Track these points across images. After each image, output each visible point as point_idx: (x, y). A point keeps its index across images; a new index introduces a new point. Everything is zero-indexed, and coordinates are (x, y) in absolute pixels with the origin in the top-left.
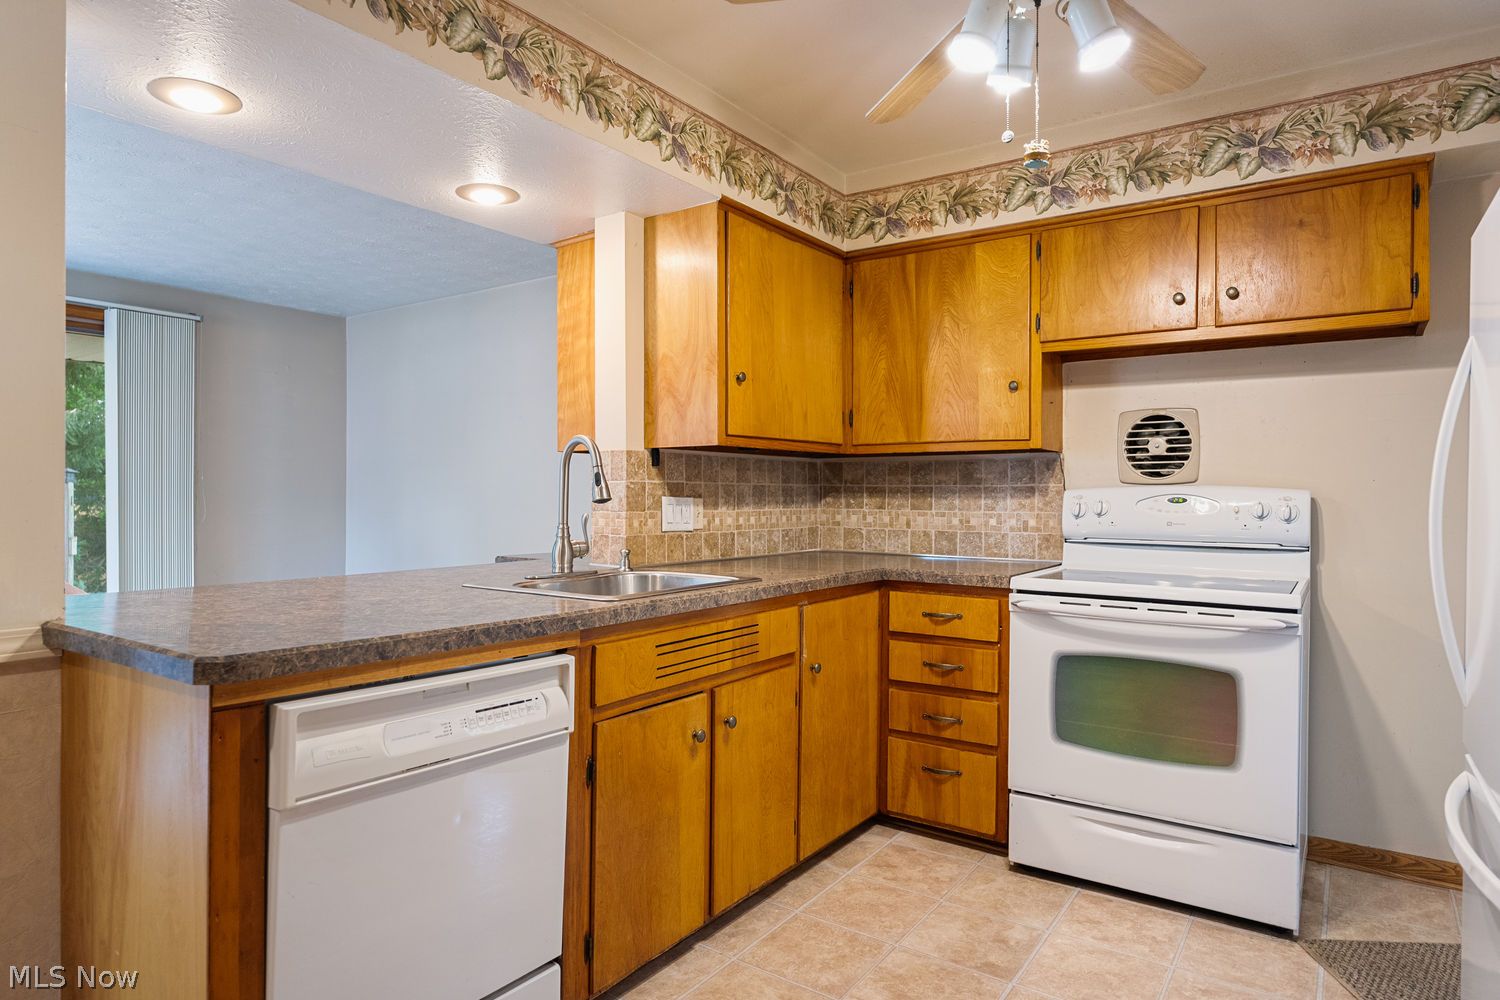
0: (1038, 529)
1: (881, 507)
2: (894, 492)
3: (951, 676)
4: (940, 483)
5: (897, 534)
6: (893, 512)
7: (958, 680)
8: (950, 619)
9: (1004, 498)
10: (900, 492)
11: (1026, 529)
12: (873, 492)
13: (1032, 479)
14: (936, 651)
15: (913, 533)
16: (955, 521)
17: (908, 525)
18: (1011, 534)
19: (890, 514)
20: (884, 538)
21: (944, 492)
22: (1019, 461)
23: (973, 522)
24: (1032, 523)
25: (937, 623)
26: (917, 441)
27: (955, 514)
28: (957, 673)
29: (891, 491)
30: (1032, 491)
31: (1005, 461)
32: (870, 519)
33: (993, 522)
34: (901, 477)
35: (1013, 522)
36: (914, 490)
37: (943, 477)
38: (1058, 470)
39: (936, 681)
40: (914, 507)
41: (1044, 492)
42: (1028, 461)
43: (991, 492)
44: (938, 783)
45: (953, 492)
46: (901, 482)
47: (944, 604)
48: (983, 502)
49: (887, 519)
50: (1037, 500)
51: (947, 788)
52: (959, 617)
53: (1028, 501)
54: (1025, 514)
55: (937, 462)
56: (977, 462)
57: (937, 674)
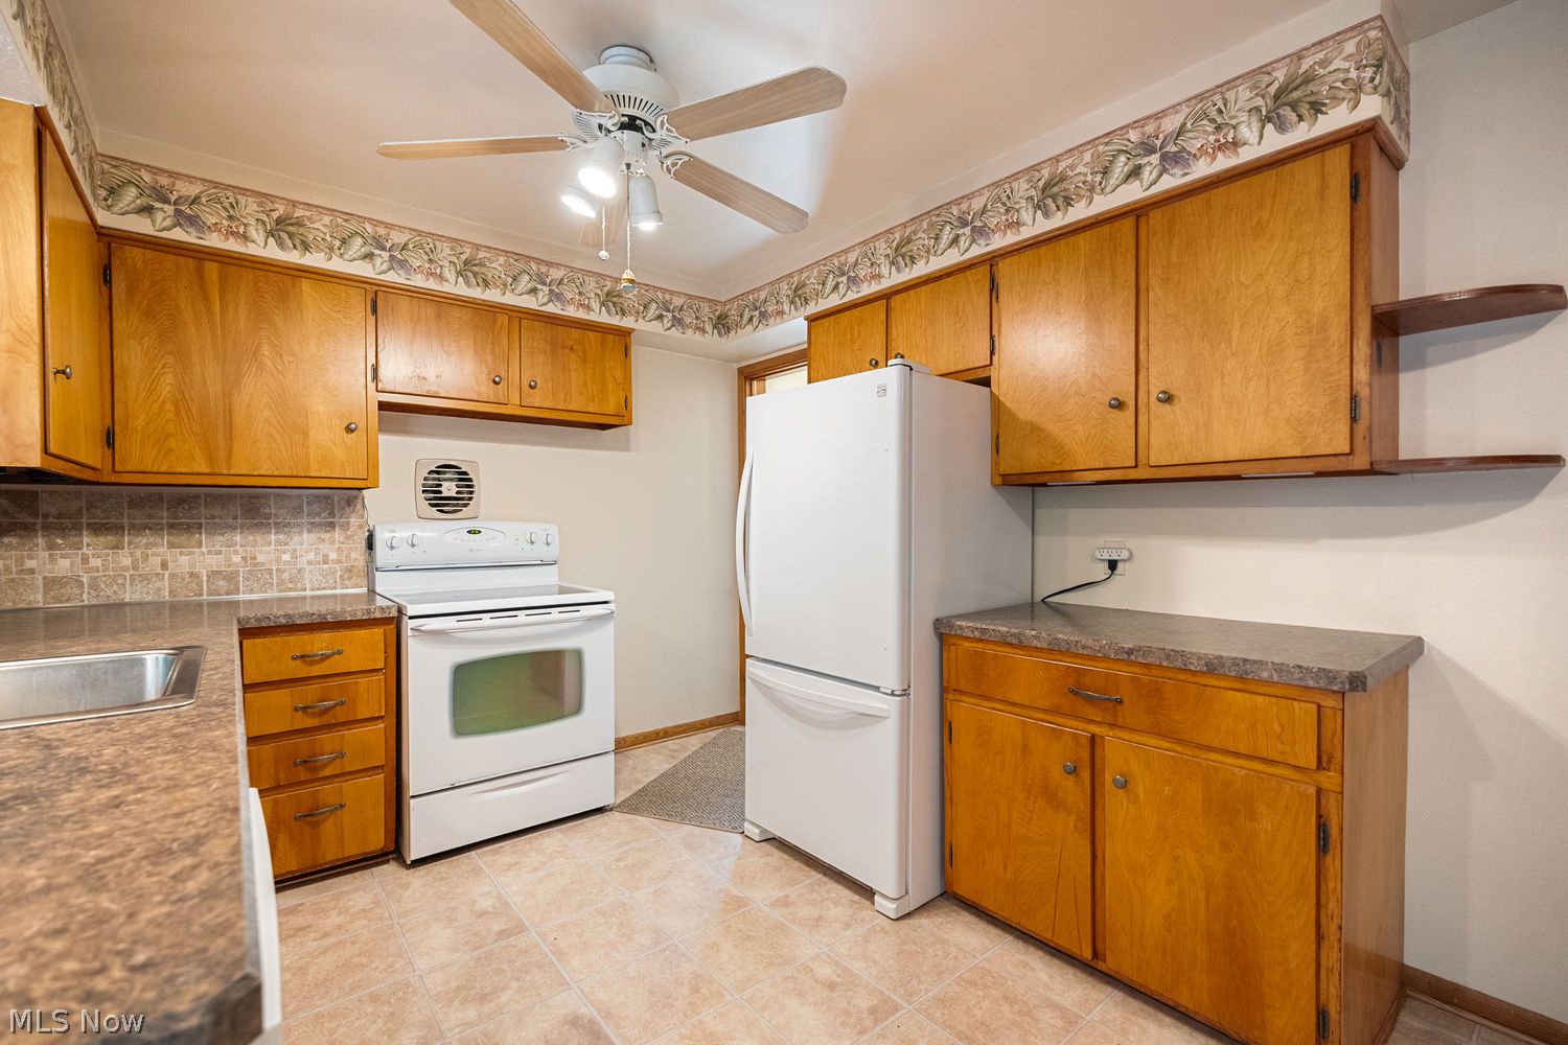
0: (340, 561)
1: (116, 547)
2: (137, 529)
3: (330, 713)
4: (213, 517)
5: (146, 579)
6: (139, 553)
7: (341, 715)
8: (325, 657)
9: (301, 533)
10: (150, 528)
11: (326, 562)
12: (97, 529)
13: (332, 514)
14: (311, 692)
15: (172, 576)
16: (237, 559)
17: (164, 566)
18: (308, 568)
19: (132, 555)
20: (124, 585)
21: (216, 528)
22: (318, 498)
23: (261, 558)
24: (333, 556)
25: (311, 664)
26: (225, 472)
27: (236, 552)
28: (339, 708)
29: (133, 527)
30: (332, 525)
31: (299, 496)
32: (95, 562)
33: (286, 557)
34: (149, 511)
35: (311, 556)
36: (172, 526)
37: (217, 511)
38: (359, 506)
39: (310, 722)
40: (171, 545)
41: (346, 527)
42: (327, 498)
43: (281, 527)
44: (317, 824)
45: (233, 528)
46: (150, 517)
47: (321, 642)
48: (273, 537)
49: (127, 561)
50: (337, 534)
51: (328, 827)
52: (340, 653)
53: (328, 535)
54: (325, 548)
55: (207, 495)
56: (266, 496)
57: (313, 715)
